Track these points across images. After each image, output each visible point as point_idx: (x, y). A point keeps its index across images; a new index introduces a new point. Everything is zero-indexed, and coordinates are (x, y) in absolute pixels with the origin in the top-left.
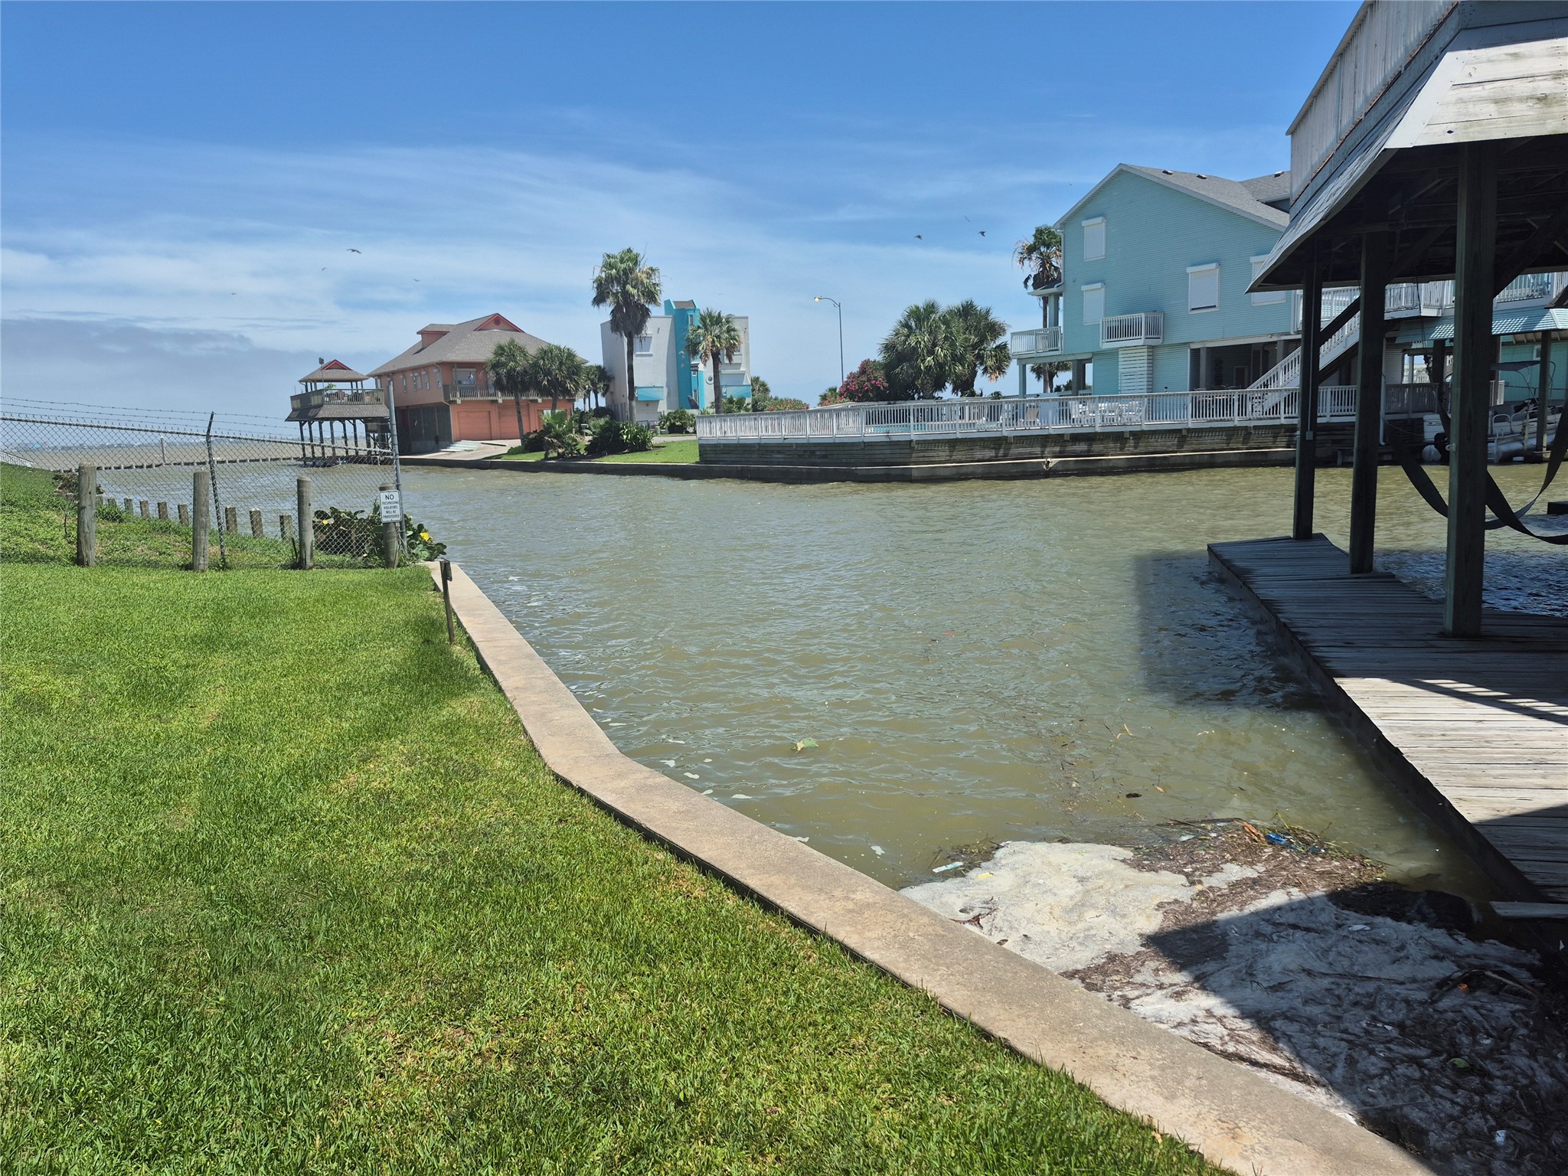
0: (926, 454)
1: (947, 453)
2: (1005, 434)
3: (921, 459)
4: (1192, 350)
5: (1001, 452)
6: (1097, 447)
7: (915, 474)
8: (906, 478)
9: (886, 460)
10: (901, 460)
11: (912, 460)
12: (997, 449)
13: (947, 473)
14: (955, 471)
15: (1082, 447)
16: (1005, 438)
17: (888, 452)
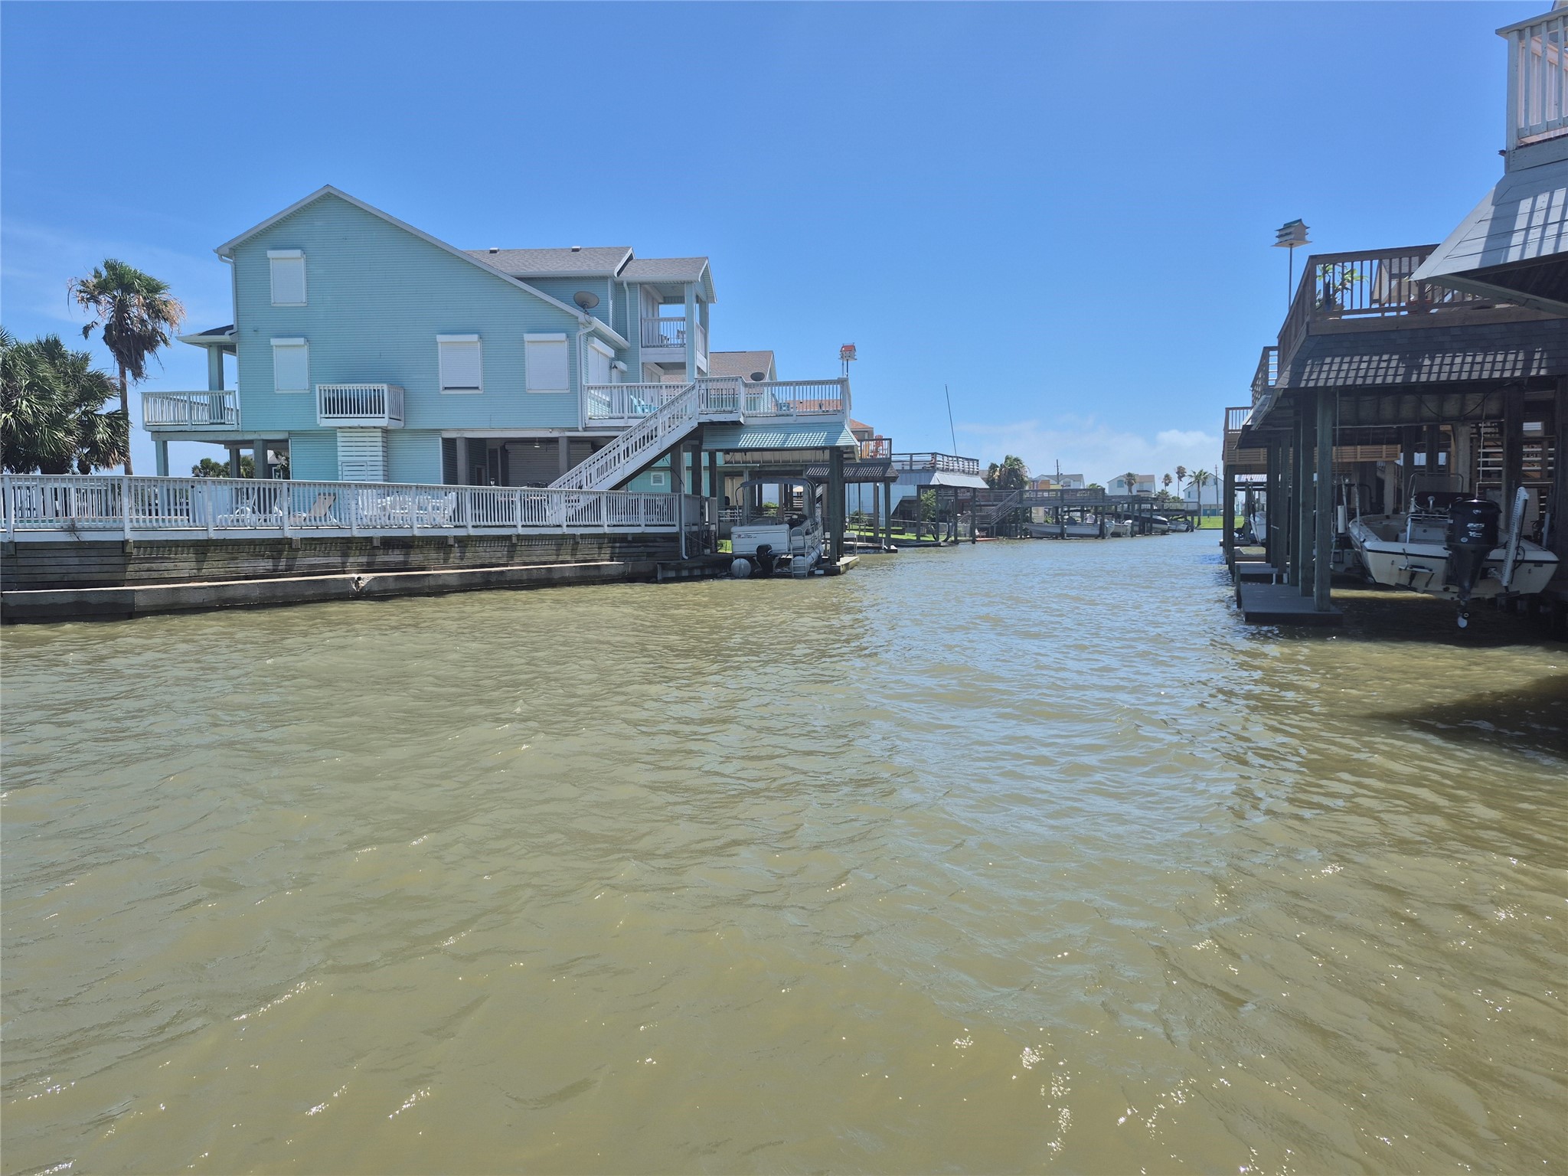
0: (154, 565)
1: (193, 565)
2: (288, 533)
3: (145, 575)
4: (444, 439)
5: (283, 563)
6: (416, 558)
7: (141, 601)
8: (122, 611)
9: (70, 577)
10: (105, 577)
11: (128, 576)
12: (276, 558)
13: (198, 598)
14: (213, 595)
15: (396, 557)
16: (289, 541)
17: (76, 561)
